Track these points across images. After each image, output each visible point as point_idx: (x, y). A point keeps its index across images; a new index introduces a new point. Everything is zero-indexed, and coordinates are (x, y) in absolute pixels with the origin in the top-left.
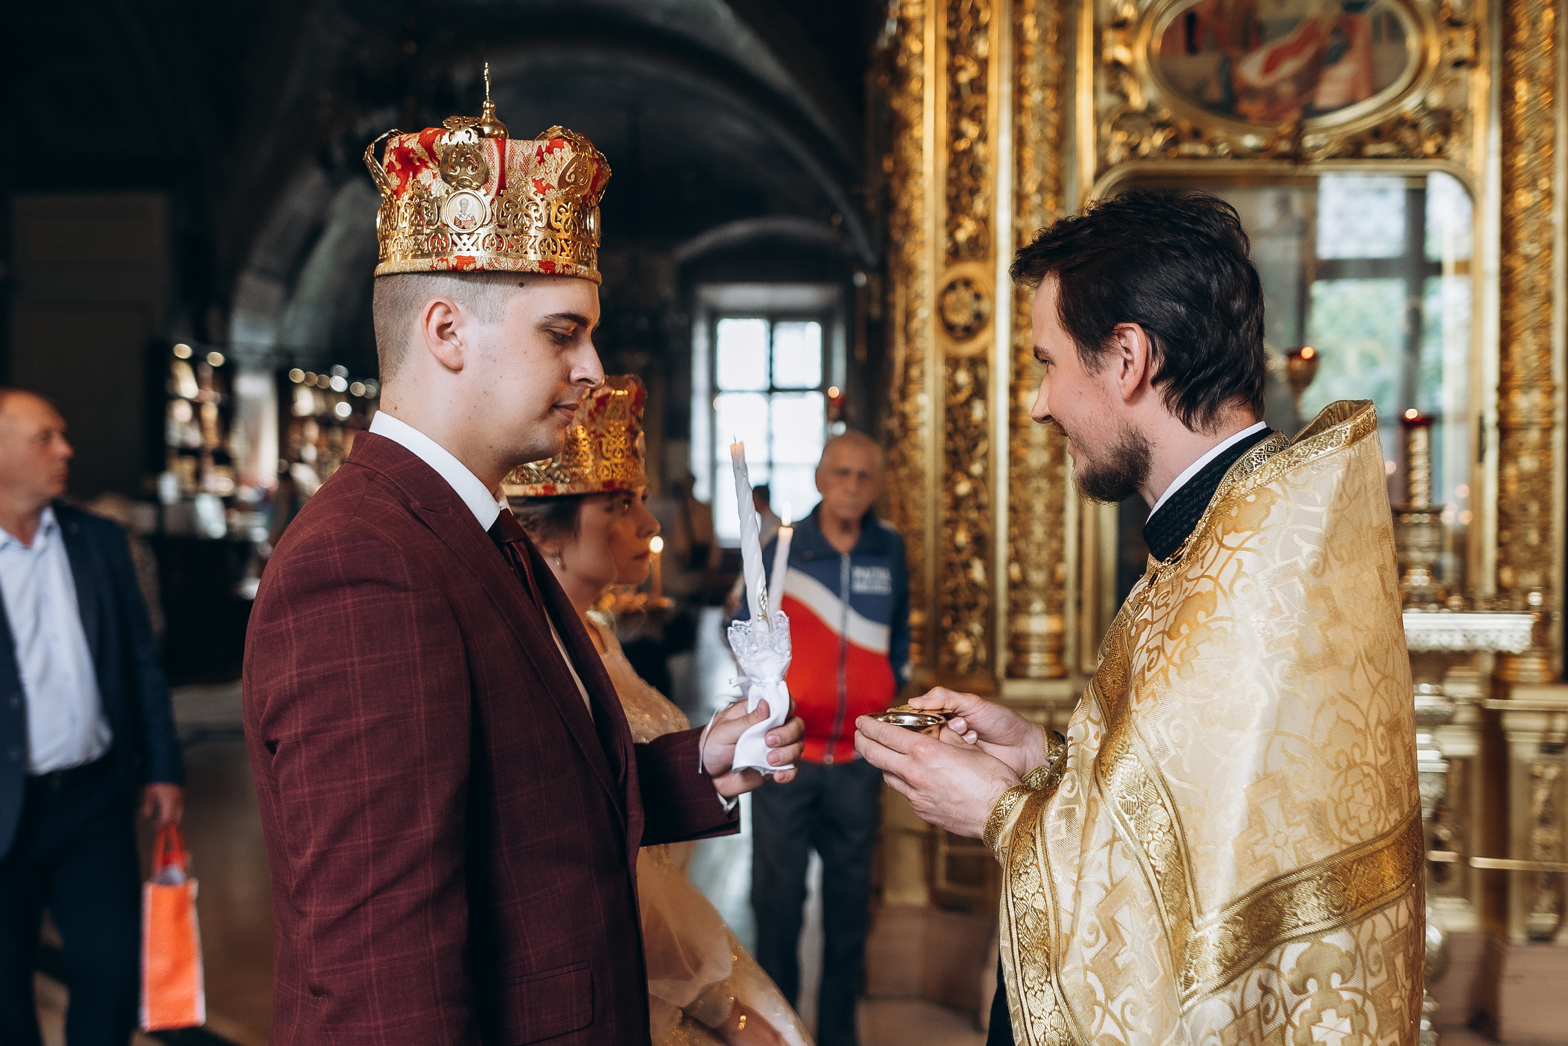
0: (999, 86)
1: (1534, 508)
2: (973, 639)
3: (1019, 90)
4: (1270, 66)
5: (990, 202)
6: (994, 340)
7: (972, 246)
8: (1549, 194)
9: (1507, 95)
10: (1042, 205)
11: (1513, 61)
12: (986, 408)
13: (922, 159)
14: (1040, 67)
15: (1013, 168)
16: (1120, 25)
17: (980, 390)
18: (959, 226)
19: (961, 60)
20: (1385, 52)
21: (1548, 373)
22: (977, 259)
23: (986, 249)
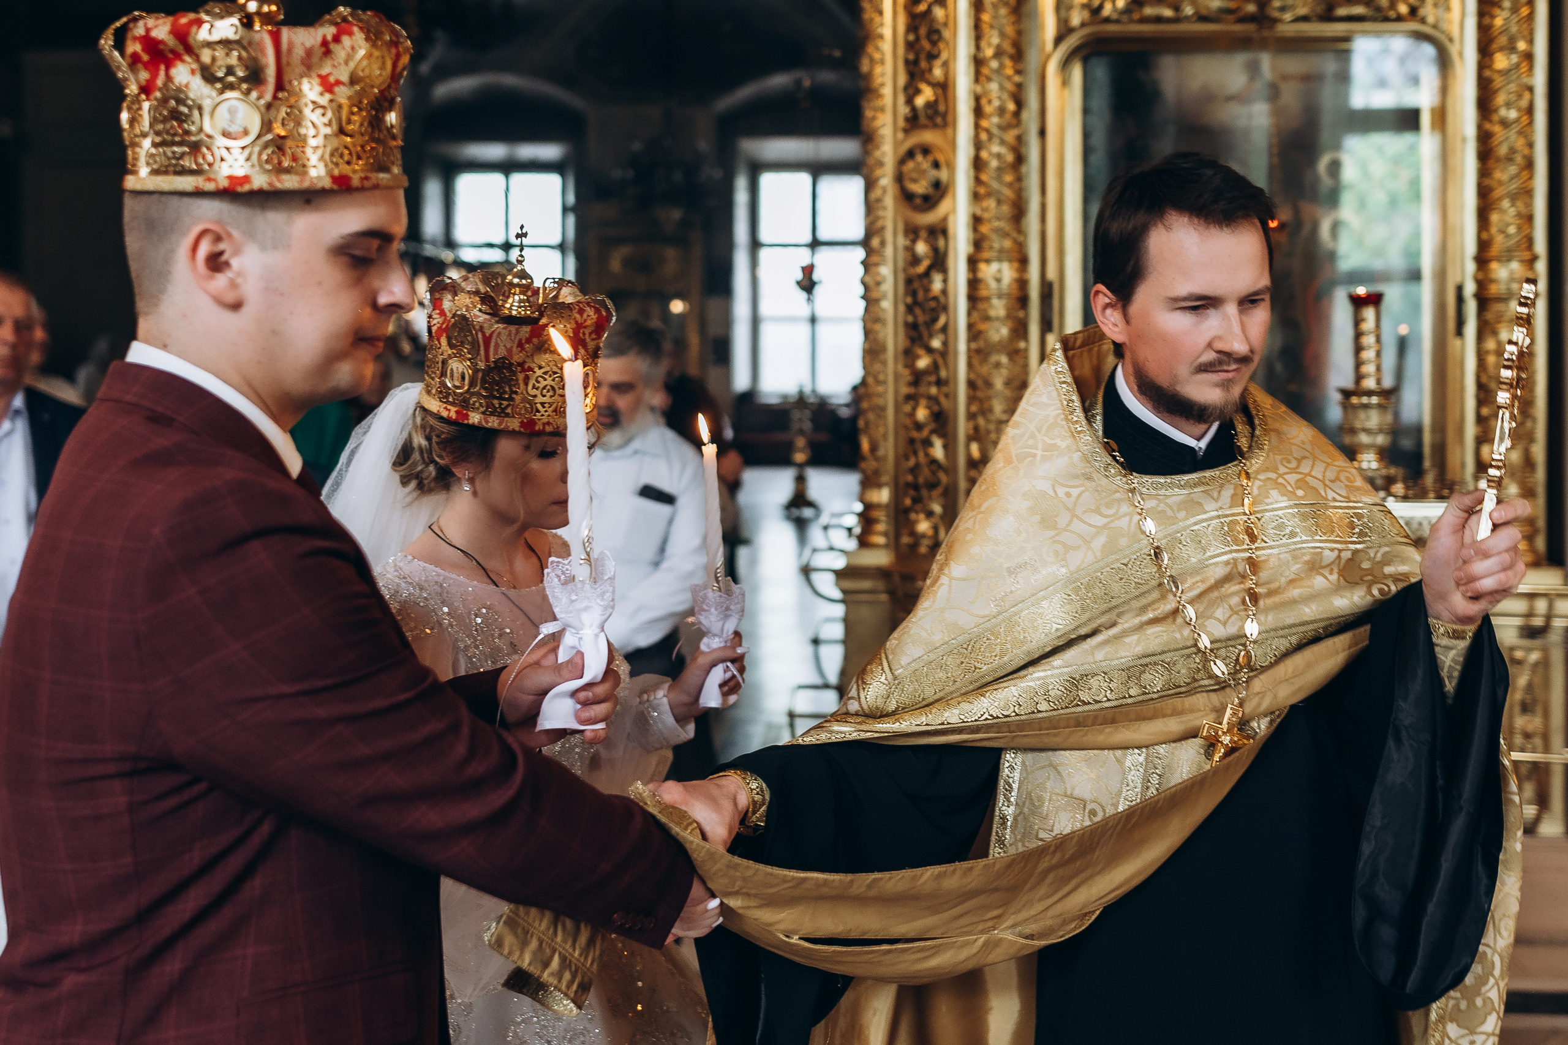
2: (933, 520)
5: (950, 67)
6: (954, 210)
7: (930, 112)
8: (1529, 57)
10: (999, 71)
12: (945, 281)
13: (881, 22)
15: (971, 32)
17: (939, 262)
18: (918, 91)
21: (1528, 242)
22: (935, 126)
23: (944, 116)
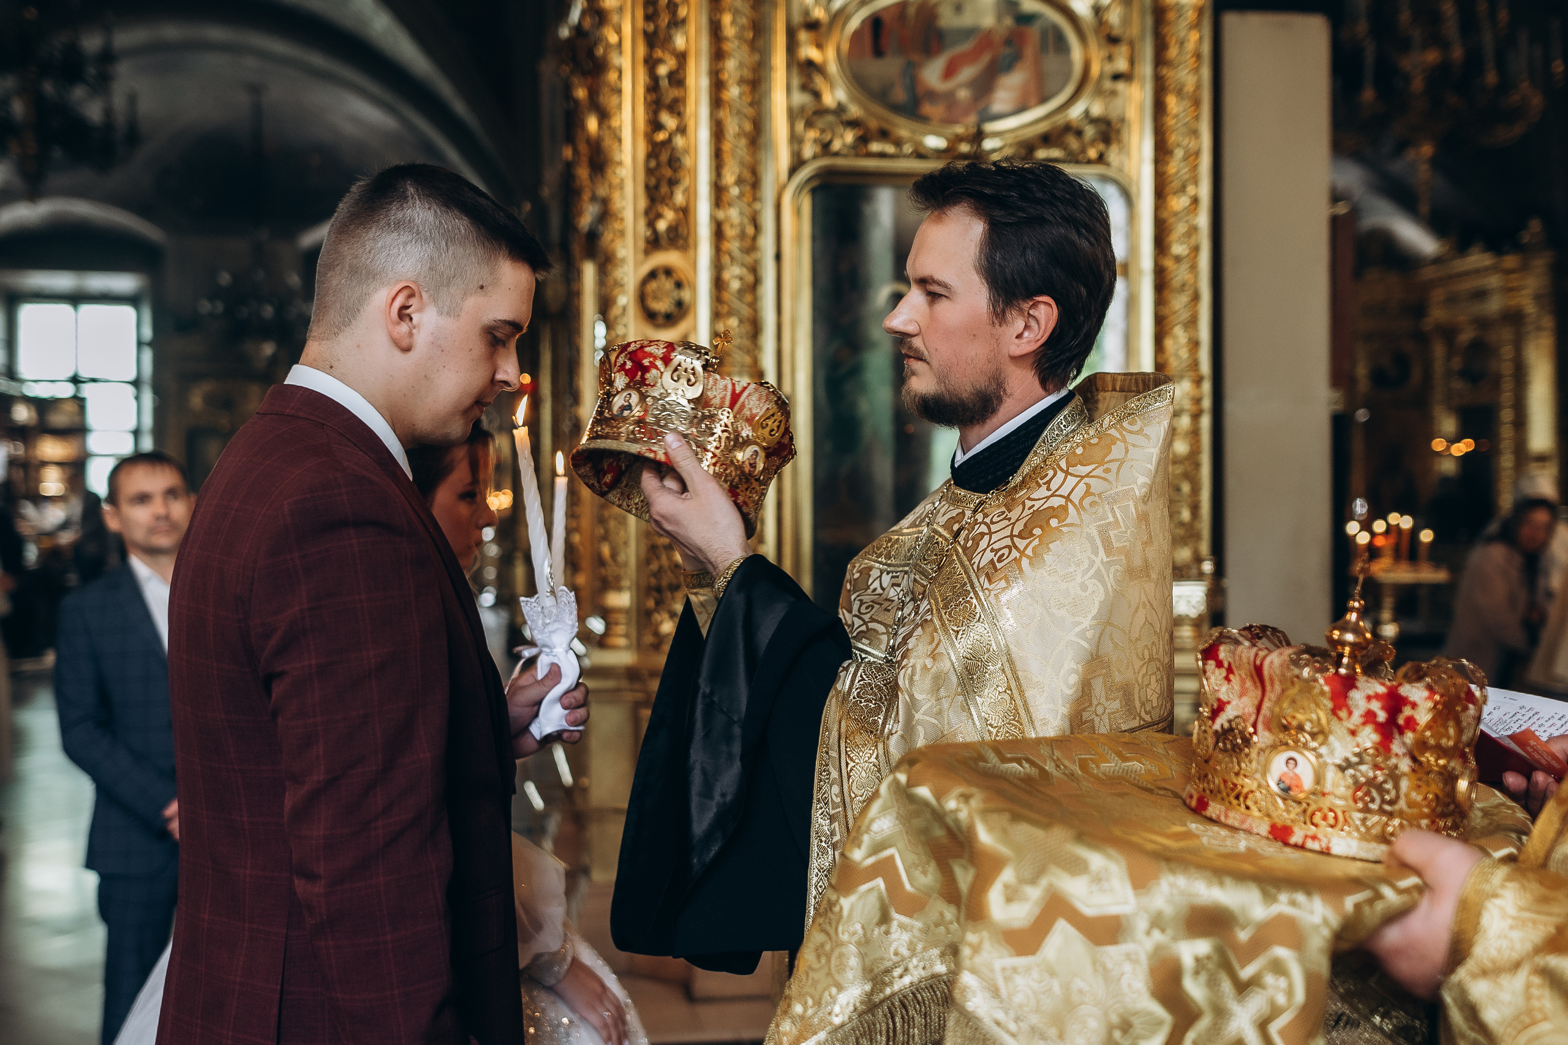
0: (698, 81)
1: (1186, 488)
3: (717, 85)
4: (949, 72)
5: (691, 194)
6: (695, 328)
7: (672, 235)
8: (1195, 201)
9: (1159, 108)
10: (739, 198)
11: (1164, 76)
13: (621, 151)
14: (737, 63)
15: (711, 160)
16: (813, 26)
18: (659, 216)
19: (659, 53)
20: (1051, 63)
21: (1195, 364)
22: (677, 248)
23: (686, 240)
